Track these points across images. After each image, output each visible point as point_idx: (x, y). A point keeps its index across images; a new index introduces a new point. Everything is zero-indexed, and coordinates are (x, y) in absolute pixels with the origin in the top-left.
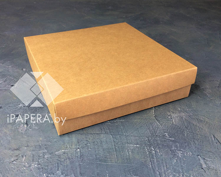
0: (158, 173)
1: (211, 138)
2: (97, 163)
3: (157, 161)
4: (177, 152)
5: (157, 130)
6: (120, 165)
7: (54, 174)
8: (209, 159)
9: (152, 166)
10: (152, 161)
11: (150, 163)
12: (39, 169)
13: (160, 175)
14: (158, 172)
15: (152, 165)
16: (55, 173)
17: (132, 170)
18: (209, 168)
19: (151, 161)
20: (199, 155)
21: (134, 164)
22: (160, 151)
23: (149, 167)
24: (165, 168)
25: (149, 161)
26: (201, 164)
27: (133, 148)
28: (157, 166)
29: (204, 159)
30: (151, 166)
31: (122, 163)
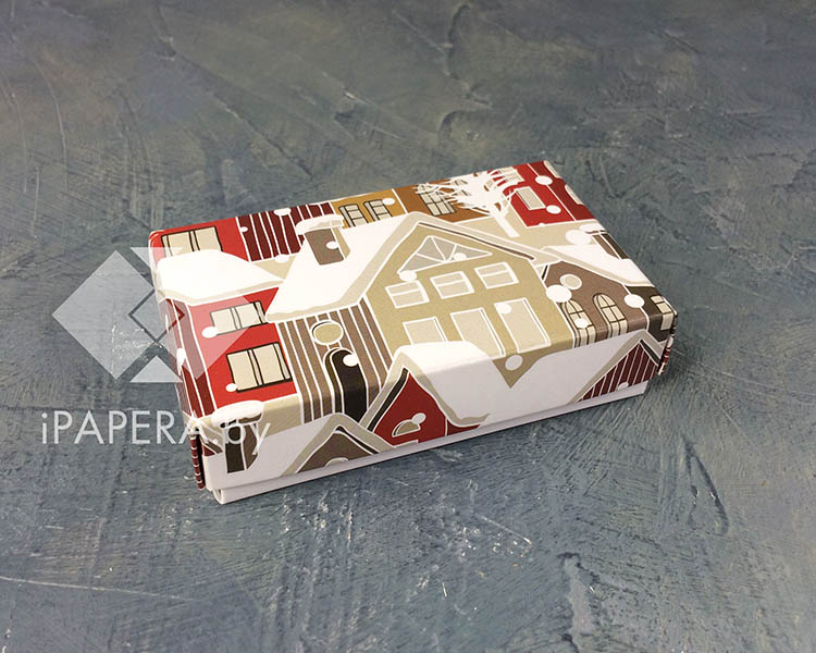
1: (673, 457)
3: (319, 581)
4: (448, 534)
6: (99, 594)
8: (622, 585)
9: (281, 611)
10: (293, 580)
11: (279, 589)
15: (282, 599)
20: (569, 556)
24: (353, 621)
26: (567, 613)
29: (595, 579)
30: (274, 607)
31: (117, 586)
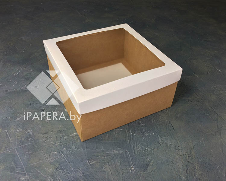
13: (133, 147)
18: (163, 143)
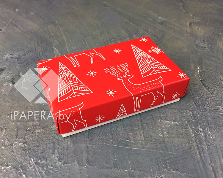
0: (212, 168)
2: (113, 146)
5: (205, 100)
7: (46, 159)
12: (24, 150)
14: (211, 166)
16: (48, 159)
17: (169, 161)
19: (198, 148)
21: (171, 151)
22: (212, 133)
23: (195, 157)
25: (196, 147)
27: (170, 126)
28: (209, 157)
